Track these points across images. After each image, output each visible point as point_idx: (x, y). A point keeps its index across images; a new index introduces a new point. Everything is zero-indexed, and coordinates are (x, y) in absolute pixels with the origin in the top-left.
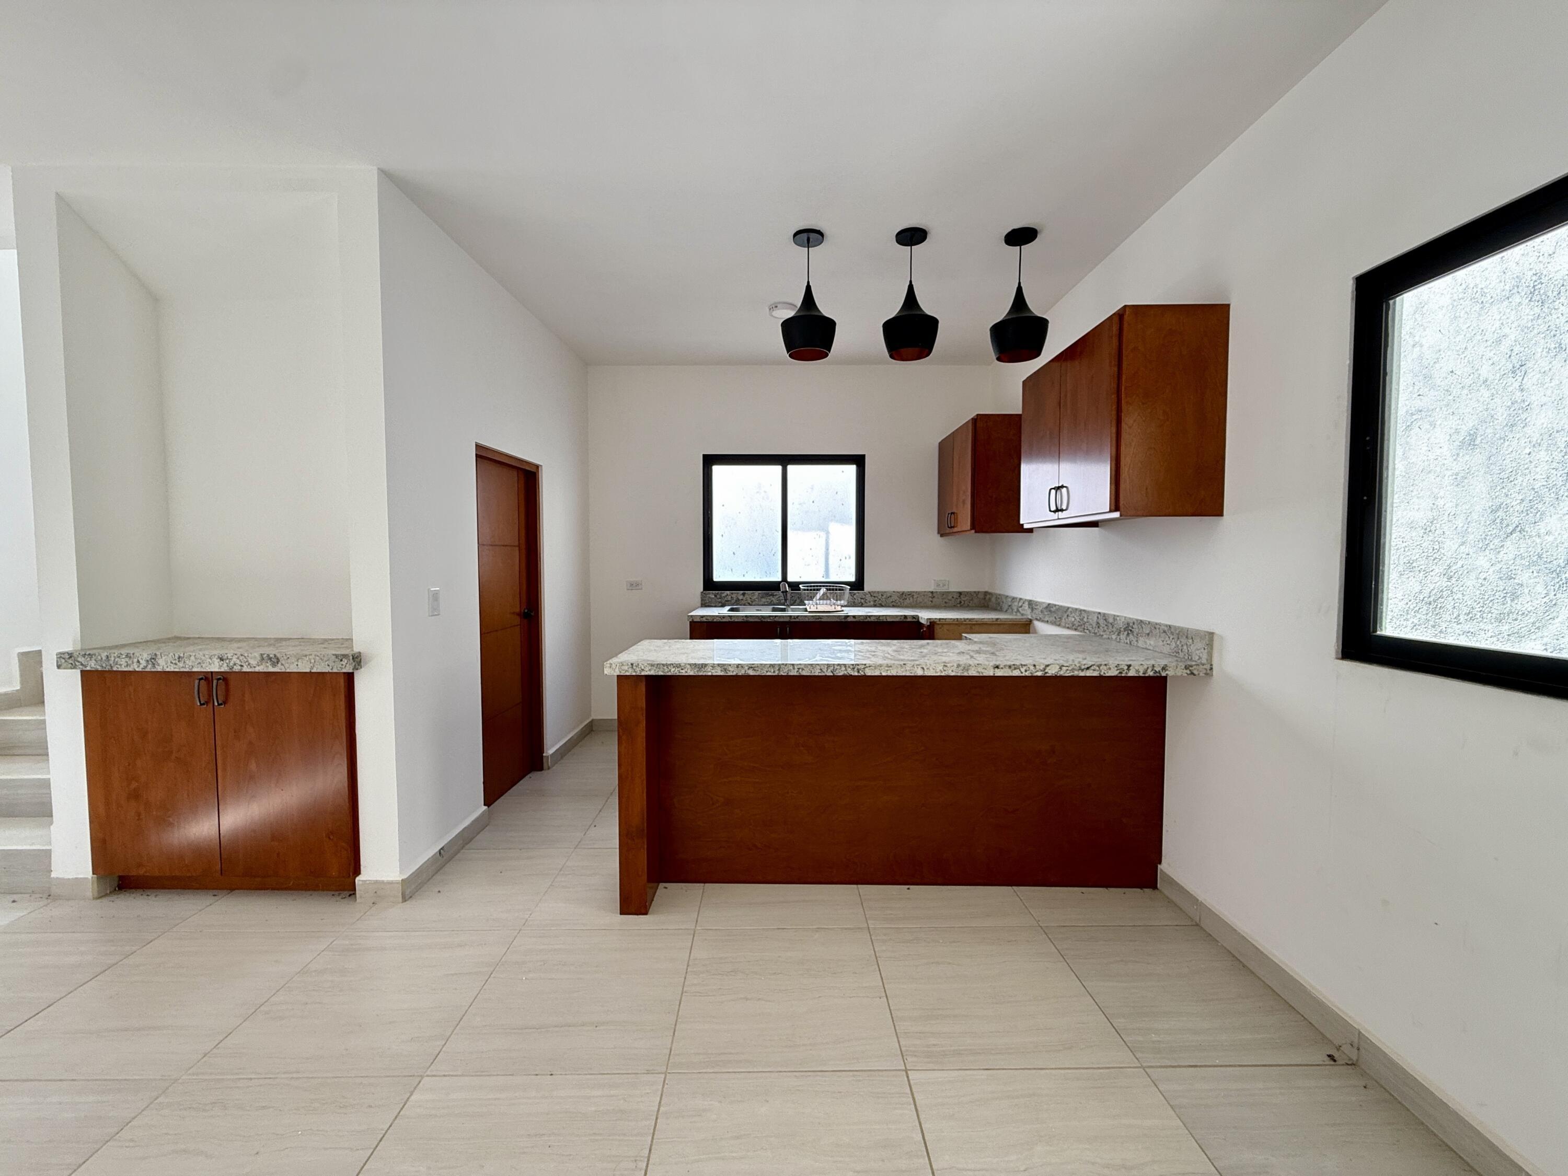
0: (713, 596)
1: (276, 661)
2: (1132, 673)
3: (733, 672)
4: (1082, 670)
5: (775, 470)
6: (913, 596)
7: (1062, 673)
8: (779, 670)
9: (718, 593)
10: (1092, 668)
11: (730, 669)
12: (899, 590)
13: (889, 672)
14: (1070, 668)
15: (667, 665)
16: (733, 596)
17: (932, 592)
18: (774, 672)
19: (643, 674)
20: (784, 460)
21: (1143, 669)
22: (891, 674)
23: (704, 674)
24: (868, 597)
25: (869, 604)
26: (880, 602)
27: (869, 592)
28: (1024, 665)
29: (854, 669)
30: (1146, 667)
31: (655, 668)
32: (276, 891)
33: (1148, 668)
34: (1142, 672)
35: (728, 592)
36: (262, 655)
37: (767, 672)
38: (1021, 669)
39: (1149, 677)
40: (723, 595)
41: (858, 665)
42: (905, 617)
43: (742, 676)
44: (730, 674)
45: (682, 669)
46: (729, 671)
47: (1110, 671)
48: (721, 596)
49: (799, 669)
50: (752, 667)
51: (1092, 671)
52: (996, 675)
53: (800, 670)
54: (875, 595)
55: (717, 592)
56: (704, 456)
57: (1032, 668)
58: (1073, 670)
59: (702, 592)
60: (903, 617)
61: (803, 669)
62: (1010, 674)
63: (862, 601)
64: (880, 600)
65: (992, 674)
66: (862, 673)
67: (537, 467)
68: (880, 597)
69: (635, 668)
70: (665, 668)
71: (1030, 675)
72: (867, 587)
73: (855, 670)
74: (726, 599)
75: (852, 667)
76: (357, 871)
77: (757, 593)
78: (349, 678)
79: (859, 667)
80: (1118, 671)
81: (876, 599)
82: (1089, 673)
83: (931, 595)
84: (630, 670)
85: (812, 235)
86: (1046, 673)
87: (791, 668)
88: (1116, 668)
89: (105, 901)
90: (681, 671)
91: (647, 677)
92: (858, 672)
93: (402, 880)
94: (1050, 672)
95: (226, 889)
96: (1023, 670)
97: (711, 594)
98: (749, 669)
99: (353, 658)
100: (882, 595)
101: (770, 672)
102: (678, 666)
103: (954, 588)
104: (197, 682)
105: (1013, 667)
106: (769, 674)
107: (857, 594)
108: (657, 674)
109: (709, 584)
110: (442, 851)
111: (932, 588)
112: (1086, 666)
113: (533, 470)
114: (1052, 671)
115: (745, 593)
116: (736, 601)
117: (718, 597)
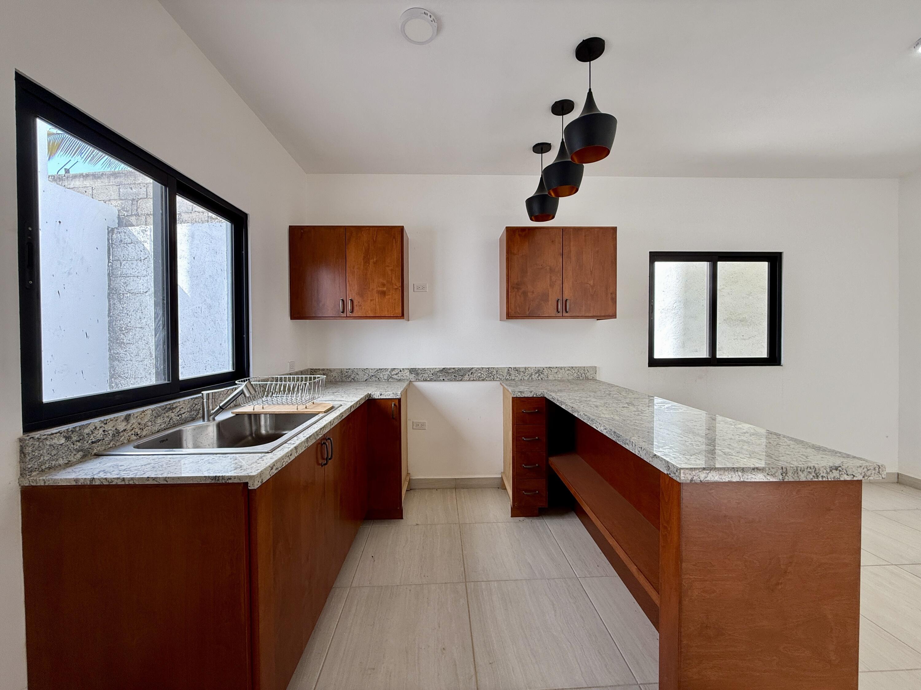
115: (130, 415)
116: (114, 435)
117: (75, 439)
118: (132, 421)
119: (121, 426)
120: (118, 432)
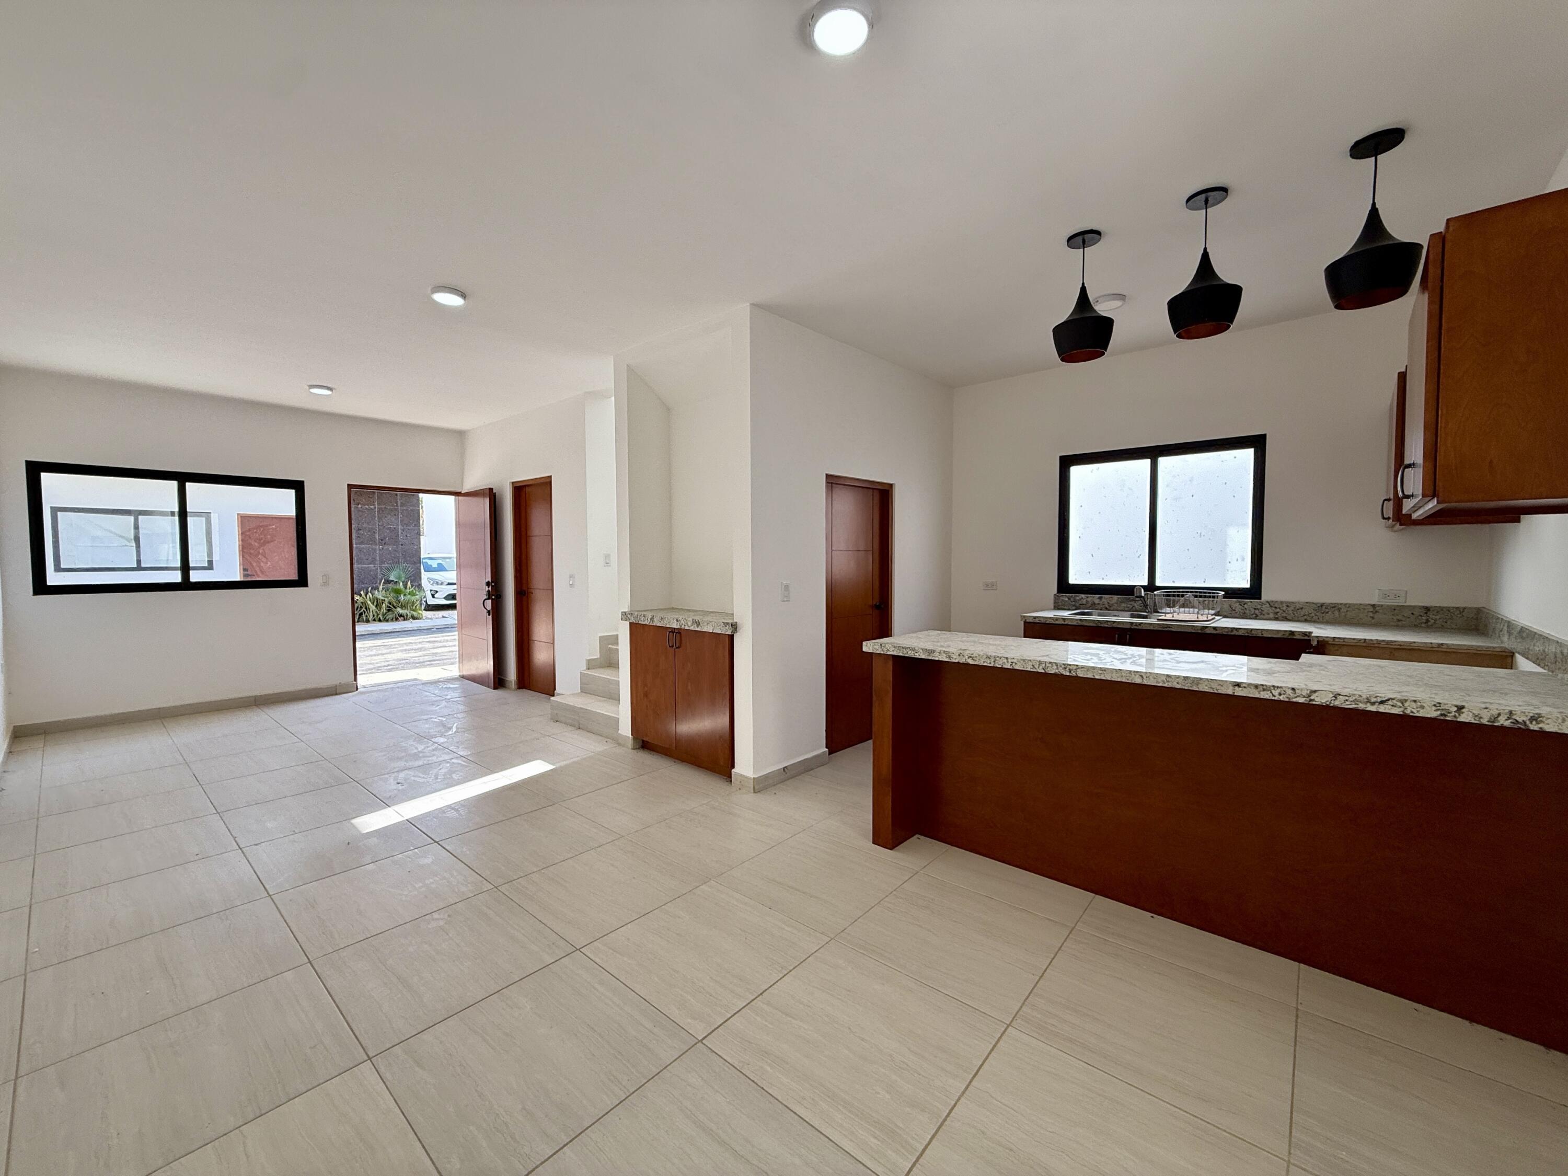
0: (1067, 599)
1: (698, 624)
2: (1465, 717)
3: (955, 659)
4: (1373, 704)
5: (1144, 465)
6: (1339, 609)
7: (1337, 703)
8: (994, 661)
9: (1072, 596)
10: (1390, 703)
11: (953, 656)
12: (1315, 601)
13: (1102, 675)
14: (1351, 699)
15: (906, 648)
16: (1088, 599)
17: (1374, 606)
18: (990, 663)
19: (889, 653)
20: (1153, 453)
21: (1489, 714)
22: (1104, 678)
23: (933, 659)
24: (1266, 608)
25: (1267, 616)
26: (1285, 615)
27: (1268, 602)
28: (1278, 687)
29: (1065, 668)
30: (1495, 712)
31: (896, 650)
32: (700, 768)
33: (1499, 715)
34: (1486, 720)
35: (1083, 595)
36: (693, 619)
37: (984, 662)
38: (1273, 691)
39: (1502, 727)
40: (1077, 598)
41: (1070, 665)
42: (1292, 633)
43: (963, 663)
44: (953, 660)
45: (917, 653)
46: (953, 658)
47: (1422, 711)
48: (1075, 599)
49: (1012, 663)
50: (971, 657)
51: (1390, 707)
52: (1236, 694)
53: (1014, 664)
54: (1276, 605)
55: (1070, 595)
56: (1061, 457)
57: (1290, 692)
58: (1356, 701)
59: (1055, 595)
60: (1287, 634)
61: (1016, 664)
62: (1257, 695)
63: (1257, 612)
64: (1281, 612)
65: (1231, 693)
66: (1074, 674)
67: (891, 485)
68: (1284, 609)
69: (883, 648)
70: (904, 650)
71: (1287, 700)
72: (1266, 595)
73: (1067, 669)
74: (1080, 602)
75: (1063, 666)
76: (733, 766)
77: (1116, 597)
78: (731, 638)
79: (1071, 667)
80: (1439, 713)
81: (1278, 610)
82: (1382, 709)
83: (1372, 610)
84: (880, 649)
85: (1087, 237)
86: (1311, 700)
87: (1005, 661)
88: (1434, 708)
89: (635, 751)
90: (916, 654)
91: (894, 656)
92: (1070, 672)
93: (754, 778)
94: (1317, 699)
95: (681, 761)
96: (1276, 693)
97: (1065, 597)
98: (968, 658)
99: (732, 625)
100: (1288, 606)
101: (987, 662)
102: (913, 649)
103: (1417, 600)
104: (668, 633)
105: (1261, 688)
106: (985, 664)
107: (1249, 604)
108: (898, 654)
109: (1064, 585)
110: (785, 769)
111: (1374, 599)
112: (1379, 700)
113: (886, 488)
114: (1319, 699)
115: (1102, 597)
116: (1092, 605)
117: (1072, 600)
118: (1103, 600)
119: (1097, 601)
120: (1095, 604)
